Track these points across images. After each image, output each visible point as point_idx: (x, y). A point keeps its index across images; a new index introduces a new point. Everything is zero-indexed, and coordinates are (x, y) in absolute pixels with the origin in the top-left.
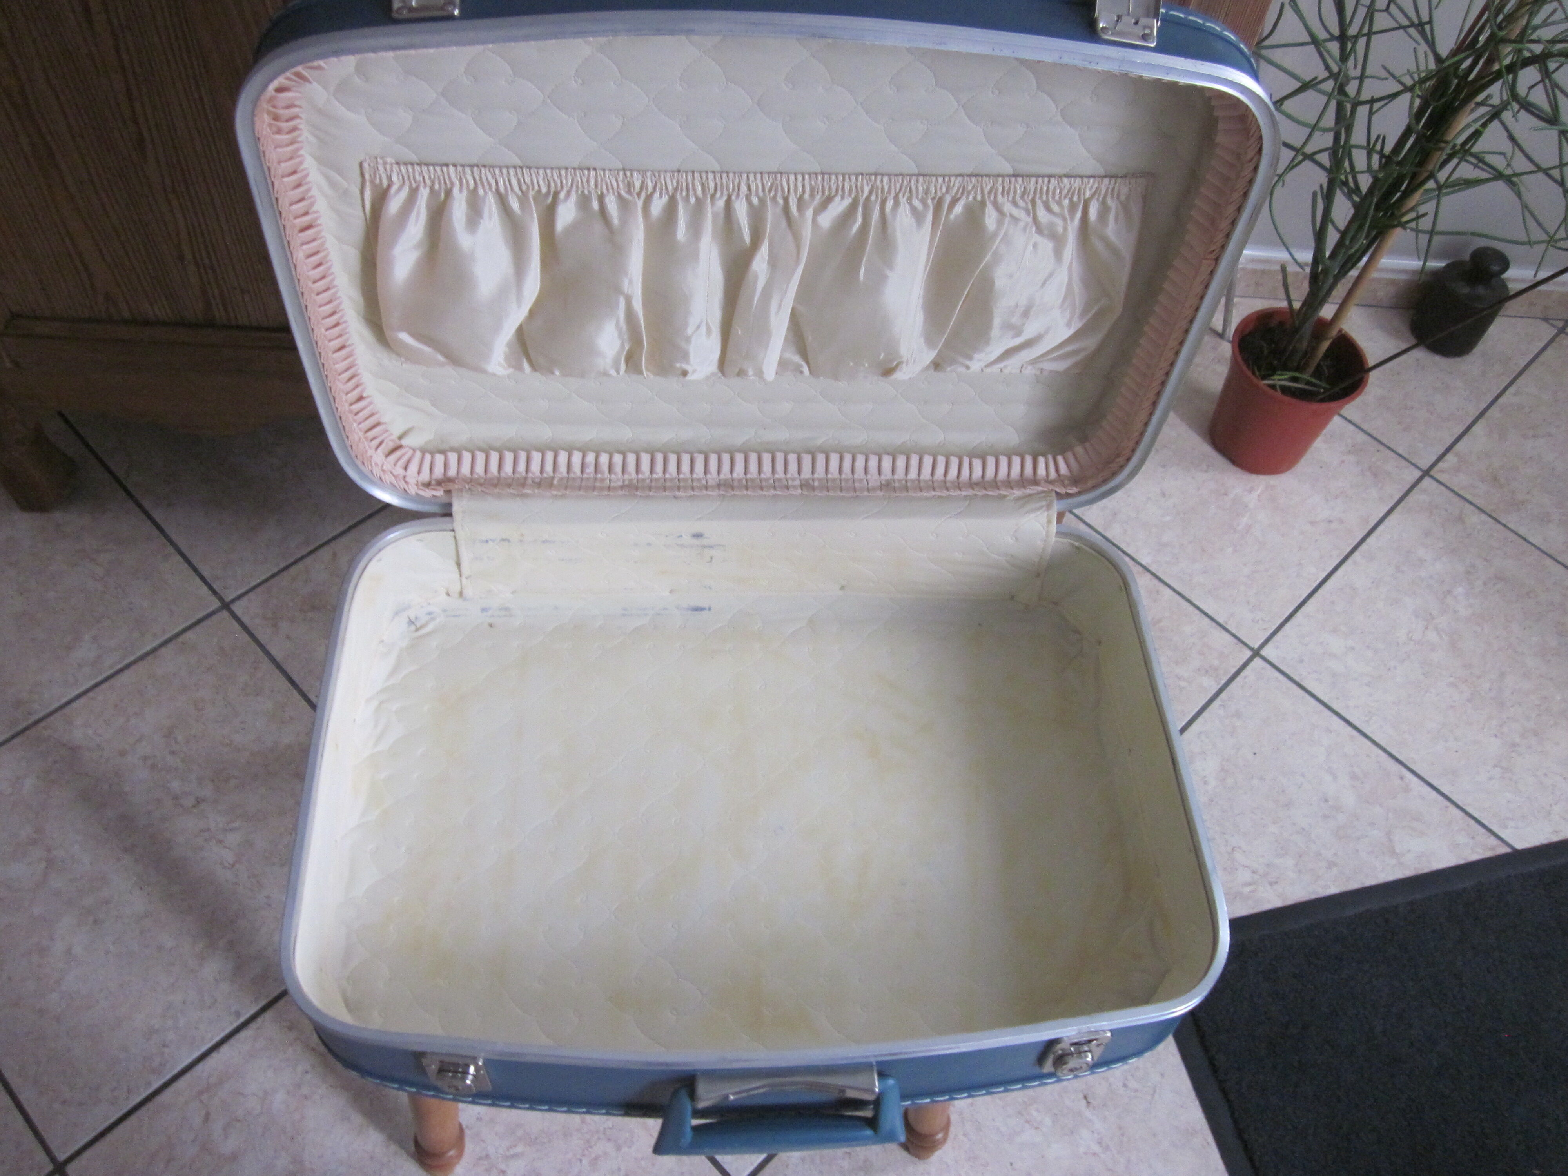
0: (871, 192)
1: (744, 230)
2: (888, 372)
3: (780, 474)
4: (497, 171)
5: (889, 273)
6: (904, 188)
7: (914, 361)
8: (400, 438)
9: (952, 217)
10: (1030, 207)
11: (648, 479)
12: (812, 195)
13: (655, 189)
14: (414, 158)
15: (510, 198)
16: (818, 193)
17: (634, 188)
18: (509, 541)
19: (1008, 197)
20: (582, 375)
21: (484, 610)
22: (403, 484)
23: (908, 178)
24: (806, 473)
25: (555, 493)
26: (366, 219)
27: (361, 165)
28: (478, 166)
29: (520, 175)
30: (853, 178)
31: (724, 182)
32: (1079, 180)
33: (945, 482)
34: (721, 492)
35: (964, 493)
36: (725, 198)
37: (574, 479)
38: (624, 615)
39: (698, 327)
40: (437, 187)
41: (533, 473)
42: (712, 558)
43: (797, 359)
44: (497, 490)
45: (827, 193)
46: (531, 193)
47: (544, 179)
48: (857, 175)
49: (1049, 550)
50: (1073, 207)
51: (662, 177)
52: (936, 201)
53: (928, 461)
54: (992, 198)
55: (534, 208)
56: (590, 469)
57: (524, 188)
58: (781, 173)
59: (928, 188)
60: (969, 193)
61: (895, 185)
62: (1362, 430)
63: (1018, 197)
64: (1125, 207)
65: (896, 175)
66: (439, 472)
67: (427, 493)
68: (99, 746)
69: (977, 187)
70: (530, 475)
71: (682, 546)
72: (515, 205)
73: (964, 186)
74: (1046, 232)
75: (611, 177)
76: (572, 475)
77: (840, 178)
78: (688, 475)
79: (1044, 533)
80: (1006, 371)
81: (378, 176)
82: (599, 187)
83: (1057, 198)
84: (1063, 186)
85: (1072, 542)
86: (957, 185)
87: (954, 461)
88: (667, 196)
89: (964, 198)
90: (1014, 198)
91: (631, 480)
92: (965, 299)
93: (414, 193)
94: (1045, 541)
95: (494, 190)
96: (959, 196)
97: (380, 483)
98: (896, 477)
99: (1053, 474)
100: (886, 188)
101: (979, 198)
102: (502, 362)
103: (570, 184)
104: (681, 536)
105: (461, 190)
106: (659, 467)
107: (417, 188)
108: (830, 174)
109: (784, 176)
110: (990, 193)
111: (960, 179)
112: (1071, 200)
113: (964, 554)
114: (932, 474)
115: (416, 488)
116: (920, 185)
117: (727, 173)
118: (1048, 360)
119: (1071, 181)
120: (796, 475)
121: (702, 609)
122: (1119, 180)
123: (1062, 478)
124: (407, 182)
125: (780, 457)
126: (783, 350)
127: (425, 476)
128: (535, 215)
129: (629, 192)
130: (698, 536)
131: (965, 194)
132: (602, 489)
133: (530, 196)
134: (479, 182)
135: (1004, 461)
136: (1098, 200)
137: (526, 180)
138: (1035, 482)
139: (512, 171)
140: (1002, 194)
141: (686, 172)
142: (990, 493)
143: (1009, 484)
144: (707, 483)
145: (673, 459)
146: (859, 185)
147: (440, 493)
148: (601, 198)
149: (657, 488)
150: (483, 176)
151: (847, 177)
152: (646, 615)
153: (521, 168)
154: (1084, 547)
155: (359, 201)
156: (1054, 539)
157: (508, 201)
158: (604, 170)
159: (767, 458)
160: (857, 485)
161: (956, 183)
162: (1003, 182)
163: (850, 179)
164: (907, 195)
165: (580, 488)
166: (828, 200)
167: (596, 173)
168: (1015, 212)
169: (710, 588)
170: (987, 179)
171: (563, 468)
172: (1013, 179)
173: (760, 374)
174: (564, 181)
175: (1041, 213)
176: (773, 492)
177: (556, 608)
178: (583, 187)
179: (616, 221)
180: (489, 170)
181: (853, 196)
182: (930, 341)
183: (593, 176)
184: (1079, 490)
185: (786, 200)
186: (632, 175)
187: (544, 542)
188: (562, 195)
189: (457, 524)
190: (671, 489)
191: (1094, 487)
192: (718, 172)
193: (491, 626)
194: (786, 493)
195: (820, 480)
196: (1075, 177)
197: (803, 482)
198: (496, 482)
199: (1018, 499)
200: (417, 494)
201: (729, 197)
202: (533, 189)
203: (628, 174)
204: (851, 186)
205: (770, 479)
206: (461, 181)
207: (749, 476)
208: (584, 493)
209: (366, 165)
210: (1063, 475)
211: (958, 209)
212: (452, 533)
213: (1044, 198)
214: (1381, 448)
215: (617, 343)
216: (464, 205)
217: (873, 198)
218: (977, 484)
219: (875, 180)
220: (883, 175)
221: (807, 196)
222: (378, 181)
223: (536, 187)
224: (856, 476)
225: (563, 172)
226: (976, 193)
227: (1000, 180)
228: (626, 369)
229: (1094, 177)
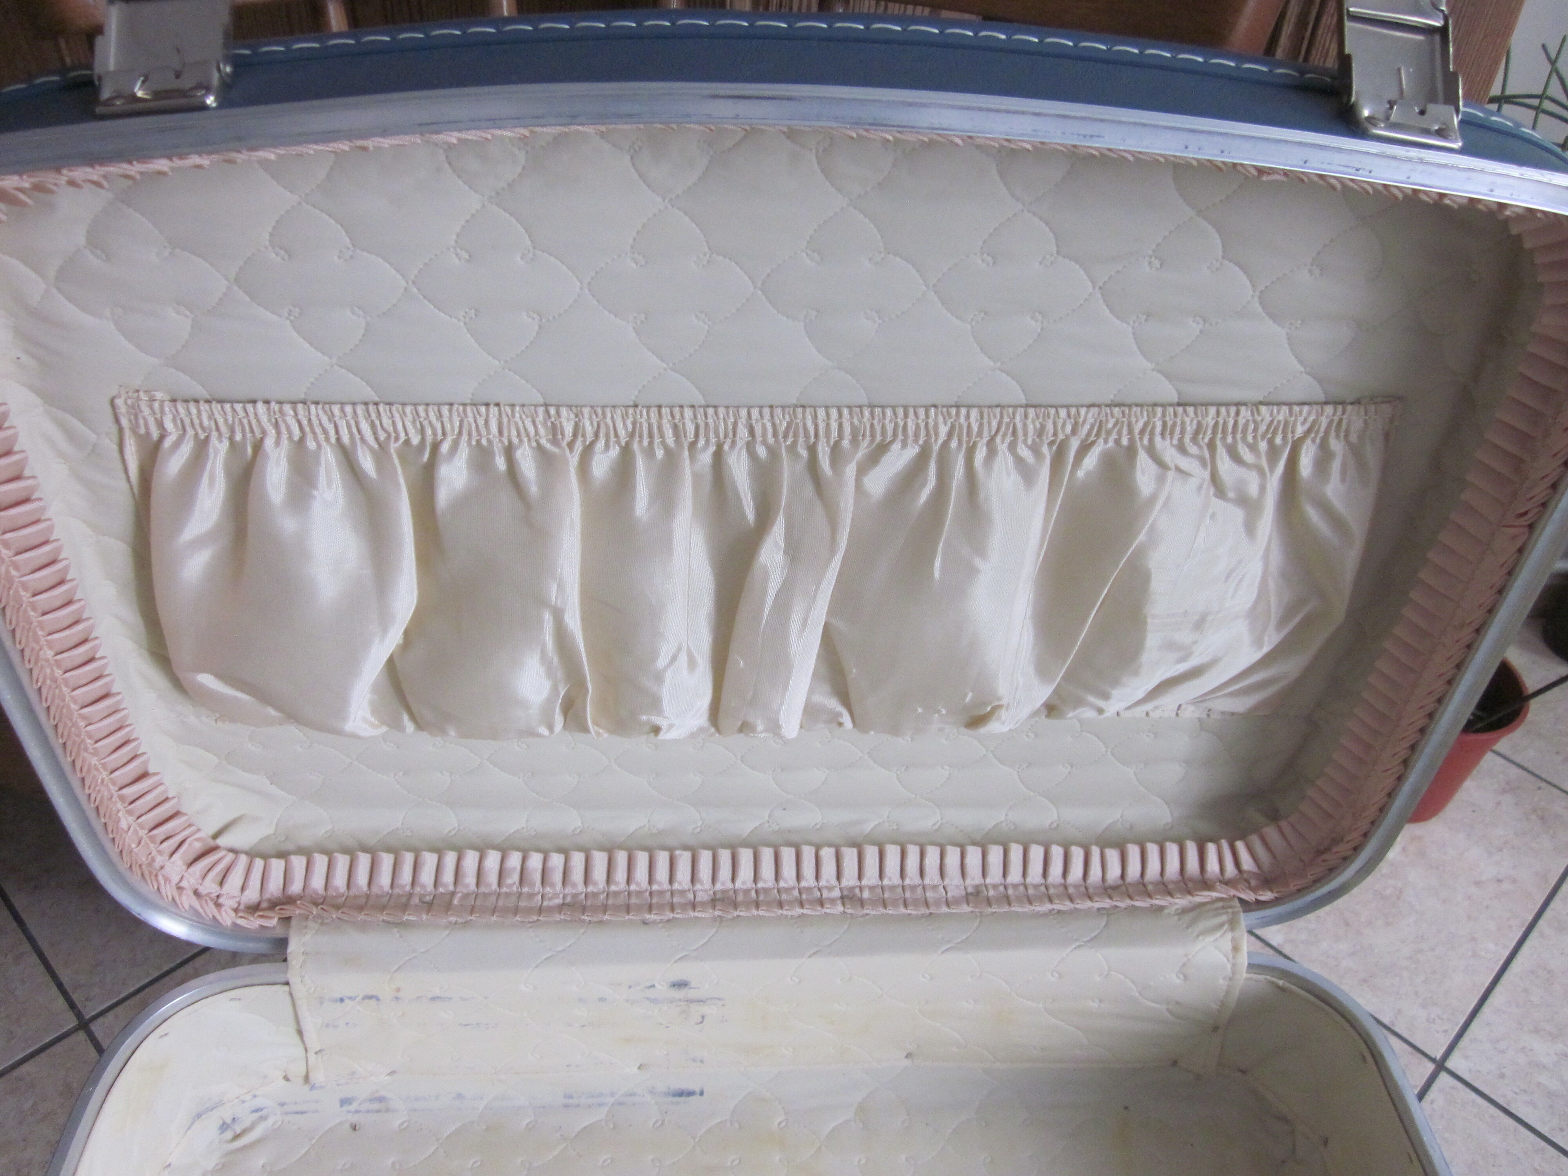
0: (950, 435)
1: (744, 502)
2: (976, 721)
3: (809, 880)
4: (336, 409)
5: (978, 562)
6: (1003, 429)
7: (1018, 703)
8: (216, 836)
9: (1080, 474)
10: (1207, 456)
11: (604, 892)
12: (855, 441)
13: (597, 435)
14: (199, 391)
15: (360, 453)
16: (864, 436)
17: (563, 434)
18: (378, 999)
19: (1171, 438)
20: (493, 734)
21: (344, 1102)
22: (210, 910)
23: (1011, 410)
24: (850, 878)
25: (453, 919)
26: (133, 494)
27: (112, 402)
28: (304, 402)
29: (374, 416)
30: (921, 412)
31: (710, 421)
32: (1285, 409)
33: (1065, 887)
34: (717, 913)
35: (1097, 905)
36: (712, 449)
37: (486, 895)
38: (566, 1106)
39: (674, 658)
40: (238, 437)
41: (423, 887)
42: (703, 1017)
43: (833, 704)
44: (361, 917)
45: (879, 438)
46: (393, 447)
47: (414, 422)
48: (927, 408)
49: (1236, 993)
50: (1273, 452)
51: (609, 415)
52: (1055, 448)
53: (1037, 853)
54: (1146, 441)
55: (399, 470)
56: (513, 879)
57: (382, 436)
58: (803, 407)
59: (1043, 427)
60: (1109, 433)
61: (989, 423)
62: (1514, 763)
63: (1187, 439)
64: (1355, 452)
65: (990, 407)
66: (275, 886)
67: (253, 923)
69: (1123, 422)
70: (418, 890)
71: (655, 1001)
72: (367, 463)
73: (1101, 422)
74: (1231, 495)
75: (524, 417)
76: (483, 889)
77: (900, 411)
78: (666, 886)
79: (1229, 966)
80: (1155, 715)
81: (141, 422)
82: (506, 433)
83: (1250, 439)
84: (1259, 419)
85: (1274, 979)
86: (1090, 420)
87: (1077, 854)
88: (617, 447)
89: (1101, 441)
90: (1181, 440)
91: (575, 896)
92: (1102, 603)
93: (202, 446)
94: (1231, 979)
95: (333, 440)
96: (1092, 438)
97: (173, 909)
98: (989, 880)
99: (1230, 870)
100: (975, 429)
101: (1125, 441)
102: (369, 716)
103: (456, 431)
104: (653, 986)
105: (278, 443)
106: (620, 875)
107: (207, 438)
108: (883, 407)
109: (808, 410)
110: (1142, 432)
111: (1095, 410)
112: (1271, 442)
113: (1101, 1001)
114: (1045, 874)
115: (233, 914)
116: (1029, 421)
117: (715, 407)
118: (1225, 695)
119: (1272, 412)
120: (834, 882)
121: (690, 1094)
122: (1349, 408)
123: (1245, 876)
124: (190, 432)
125: (808, 853)
126: (811, 691)
127: (252, 895)
128: (402, 481)
129: (555, 442)
130: (680, 985)
131: (1103, 435)
132: (529, 911)
133: (392, 451)
134: (307, 429)
135: (1153, 850)
136: (1314, 441)
137: (385, 425)
138: (1205, 884)
139: (360, 409)
140: (1163, 434)
141: (649, 407)
142: (1137, 904)
143: (1164, 888)
144: (695, 897)
145: (642, 859)
146: (931, 423)
147: (273, 922)
148: (509, 452)
149: (617, 908)
150: (313, 418)
151: (911, 411)
152: (600, 1105)
153: (376, 404)
154: (1294, 988)
155: (120, 466)
156: (1245, 975)
157: (357, 460)
158: (513, 406)
159: (788, 855)
160: (929, 894)
161: (1090, 417)
162: (1164, 415)
163: (916, 414)
164: (1009, 439)
165: (494, 911)
166: (882, 449)
167: (500, 411)
168: (1184, 463)
169: (702, 1062)
170: (1139, 409)
171: (470, 880)
172: (1180, 410)
173: (775, 728)
174: (448, 427)
175: (1225, 465)
176: (798, 911)
177: (460, 1096)
178: (479, 434)
179: (534, 489)
180: (323, 408)
181: (921, 442)
182: (1043, 671)
183: (494, 416)
184: (1276, 895)
185: (812, 450)
186: (558, 413)
187: (433, 999)
188: (445, 447)
189: (293, 976)
190: (639, 908)
191: (1301, 891)
192: (700, 407)
193: (354, 1128)
194: (819, 911)
195: (872, 888)
196: (1279, 404)
197: (845, 893)
198: (363, 901)
199: (1184, 911)
200: (235, 925)
201: (720, 446)
202: (397, 439)
203: (552, 411)
204: (917, 425)
205: (794, 888)
206: (276, 426)
207: (760, 885)
208: (500, 919)
209: (119, 402)
210: (1245, 872)
211: (1091, 461)
212: (286, 988)
213: (1229, 440)
214: (1543, 784)
215: (547, 685)
216: (284, 463)
217: (954, 444)
218: (1115, 888)
219: (958, 414)
220: (969, 407)
221: (846, 443)
222: (142, 431)
223: (403, 437)
224: (927, 881)
225: (445, 410)
226: (1119, 433)
227: (1159, 410)
228: (565, 721)
229: (1309, 404)
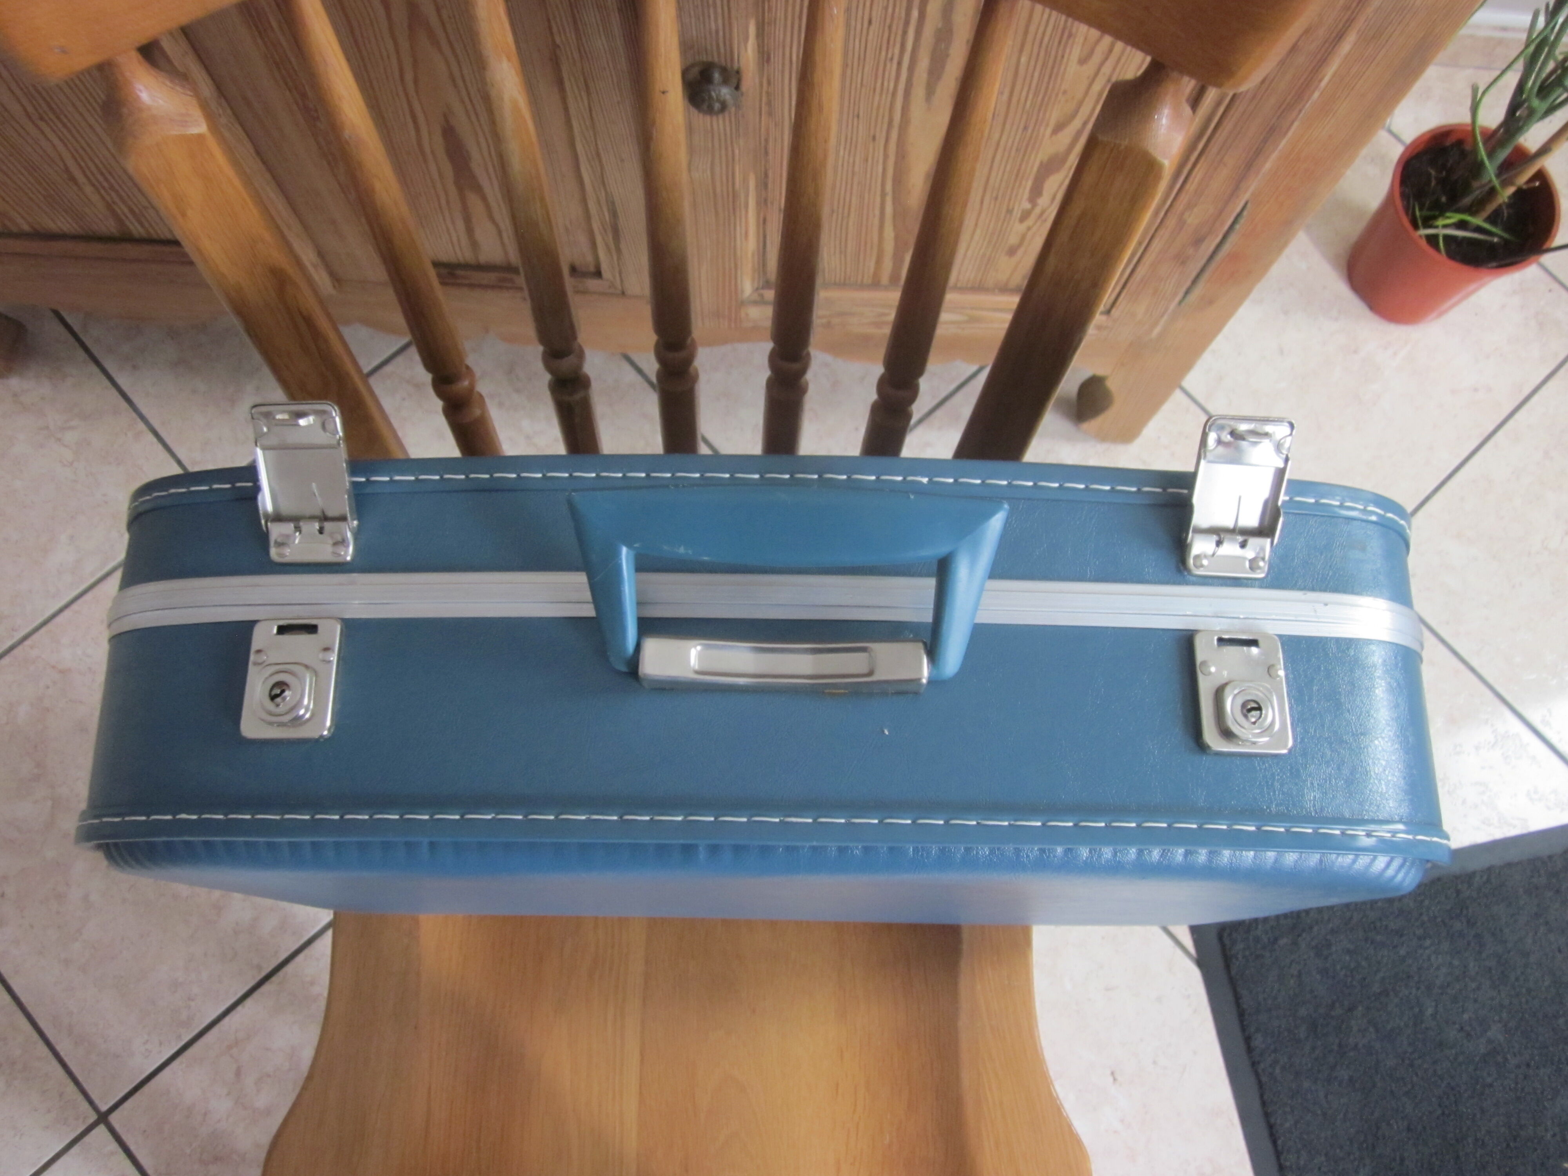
68: (90, 669)
214: (1555, 286)
